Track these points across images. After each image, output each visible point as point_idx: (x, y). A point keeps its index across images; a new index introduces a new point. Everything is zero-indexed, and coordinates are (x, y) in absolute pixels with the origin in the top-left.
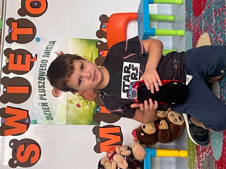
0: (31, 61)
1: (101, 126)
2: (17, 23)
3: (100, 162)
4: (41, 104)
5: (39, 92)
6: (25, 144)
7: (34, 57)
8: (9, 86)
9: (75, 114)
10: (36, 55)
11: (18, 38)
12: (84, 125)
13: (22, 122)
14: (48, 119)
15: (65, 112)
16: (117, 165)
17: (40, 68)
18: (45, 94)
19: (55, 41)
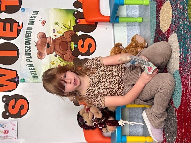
0: (18, 29)
3: (79, 113)
4: (28, 66)
5: (26, 55)
6: (15, 99)
7: (20, 25)
10: (22, 23)
11: (6, 9)
13: (12, 80)
14: (34, 78)
16: (93, 115)
17: (26, 35)
18: (31, 56)
19: (39, 11)
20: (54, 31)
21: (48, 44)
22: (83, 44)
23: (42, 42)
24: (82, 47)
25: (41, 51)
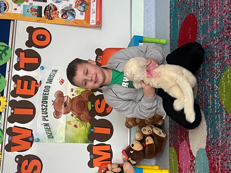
0: (36, 87)
1: (95, 145)
2: (24, 53)
4: (43, 125)
5: (42, 114)
6: (29, 159)
7: (38, 83)
8: (16, 108)
9: (73, 134)
10: (41, 81)
11: (25, 66)
12: (80, 143)
13: (26, 140)
14: (49, 138)
15: (64, 132)
17: (44, 93)
18: (47, 115)
19: (58, 70)
20: (72, 90)
21: (65, 103)
22: (100, 104)
23: (59, 101)
24: (99, 107)
25: (58, 110)
